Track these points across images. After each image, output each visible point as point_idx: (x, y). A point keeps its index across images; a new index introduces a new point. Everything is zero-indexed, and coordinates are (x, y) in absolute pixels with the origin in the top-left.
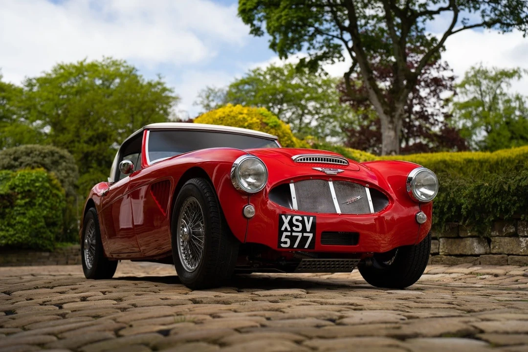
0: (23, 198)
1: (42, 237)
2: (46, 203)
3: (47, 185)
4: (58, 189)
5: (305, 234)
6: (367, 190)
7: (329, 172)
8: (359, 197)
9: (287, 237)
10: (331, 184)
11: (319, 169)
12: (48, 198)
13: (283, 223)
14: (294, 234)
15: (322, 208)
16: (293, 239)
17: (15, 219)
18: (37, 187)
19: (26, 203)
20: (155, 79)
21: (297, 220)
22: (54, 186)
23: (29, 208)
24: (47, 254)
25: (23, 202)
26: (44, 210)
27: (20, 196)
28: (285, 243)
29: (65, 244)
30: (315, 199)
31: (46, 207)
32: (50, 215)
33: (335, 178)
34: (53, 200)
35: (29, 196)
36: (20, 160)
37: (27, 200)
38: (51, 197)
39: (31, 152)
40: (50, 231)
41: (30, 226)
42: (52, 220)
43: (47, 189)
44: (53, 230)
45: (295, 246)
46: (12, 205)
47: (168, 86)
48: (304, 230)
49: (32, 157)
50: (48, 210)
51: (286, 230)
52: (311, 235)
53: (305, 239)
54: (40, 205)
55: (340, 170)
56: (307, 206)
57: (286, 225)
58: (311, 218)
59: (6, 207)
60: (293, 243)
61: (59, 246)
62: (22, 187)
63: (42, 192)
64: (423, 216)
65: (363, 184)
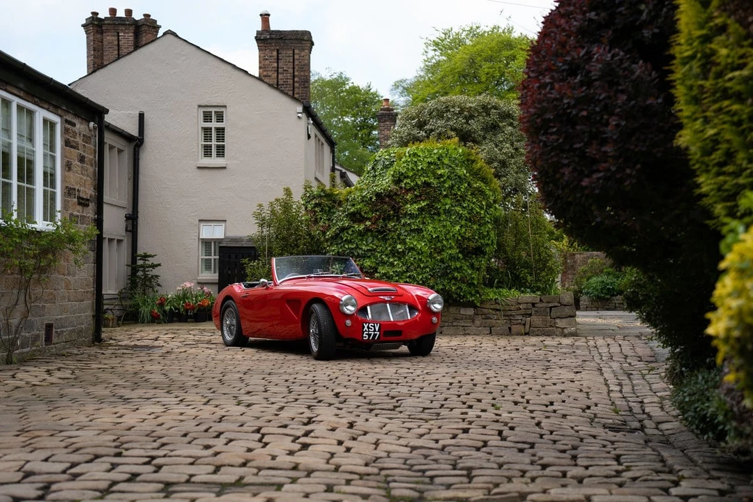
0: (416, 200)
1: (456, 279)
2: (458, 209)
3: (463, 171)
4: (484, 180)
12: (463, 198)
17: (404, 242)
18: (441, 176)
19: (421, 210)
22: (477, 175)
23: (428, 220)
24: (470, 312)
25: (416, 206)
26: (453, 224)
27: (409, 197)
29: (504, 291)
31: (461, 217)
32: (468, 235)
34: (473, 203)
35: (428, 198)
37: (424, 204)
38: (469, 197)
39: (447, 109)
40: (472, 266)
41: (431, 256)
42: (472, 244)
43: (461, 179)
44: (476, 264)
46: (397, 213)
49: (449, 119)
50: (463, 222)
54: (448, 212)
59: (388, 218)
61: (491, 295)
62: (413, 178)
63: (452, 187)
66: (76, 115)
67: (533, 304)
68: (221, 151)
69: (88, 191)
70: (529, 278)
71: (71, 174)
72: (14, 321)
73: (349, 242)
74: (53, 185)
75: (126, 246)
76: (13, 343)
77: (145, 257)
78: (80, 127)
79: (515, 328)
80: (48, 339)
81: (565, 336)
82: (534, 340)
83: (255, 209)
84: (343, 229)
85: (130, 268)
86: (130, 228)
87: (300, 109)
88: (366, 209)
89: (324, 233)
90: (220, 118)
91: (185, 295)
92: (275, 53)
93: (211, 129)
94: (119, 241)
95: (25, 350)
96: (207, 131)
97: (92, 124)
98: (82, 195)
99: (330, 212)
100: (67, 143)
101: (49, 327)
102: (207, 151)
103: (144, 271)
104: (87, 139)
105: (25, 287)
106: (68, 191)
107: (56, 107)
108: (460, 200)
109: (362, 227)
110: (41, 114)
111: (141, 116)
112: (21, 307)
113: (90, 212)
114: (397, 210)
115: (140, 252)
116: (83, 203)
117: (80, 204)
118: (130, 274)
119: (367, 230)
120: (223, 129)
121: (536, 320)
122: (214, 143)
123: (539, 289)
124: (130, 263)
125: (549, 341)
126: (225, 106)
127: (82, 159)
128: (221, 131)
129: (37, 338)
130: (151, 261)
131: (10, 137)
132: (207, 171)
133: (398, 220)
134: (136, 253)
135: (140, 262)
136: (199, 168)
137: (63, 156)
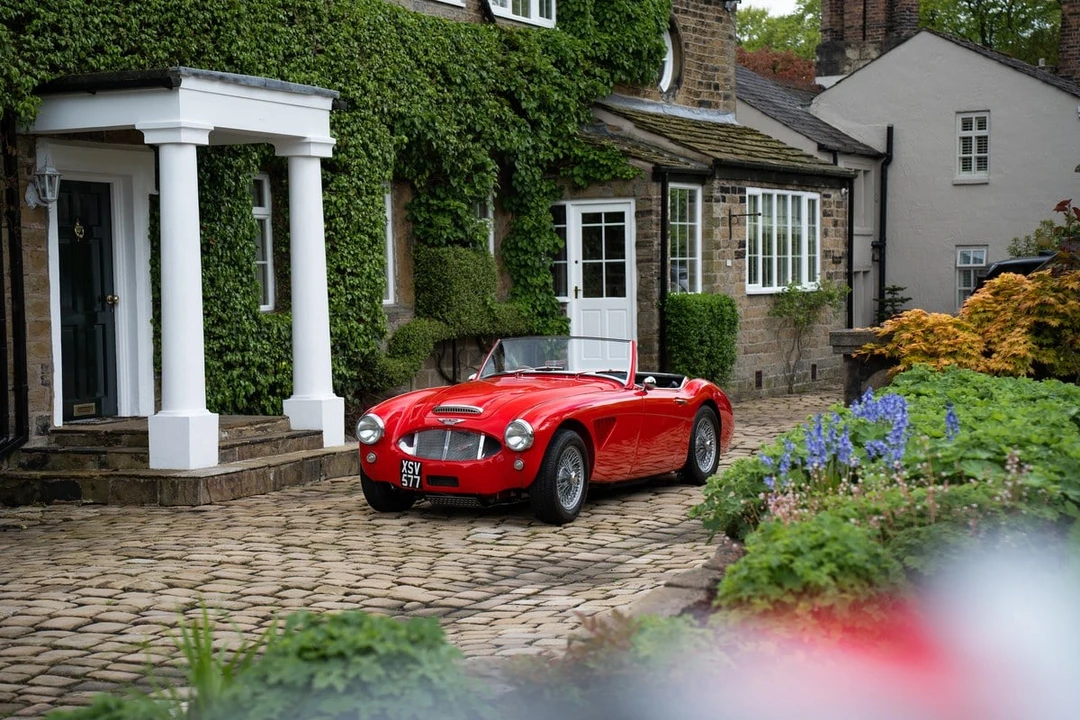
5: (416, 477)
6: (483, 438)
7: (448, 422)
8: (470, 445)
9: (405, 478)
10: (448, 434)
11: (442, 420)
13: (402, 466)
14: (409, 476)
15: (433, 455)
16: (409, 480)
21: (411, 465)
28: (405, 482)
30: (431, 446)
33: (452, 428)
45: (411, 486)
48: (414, 474)
51: (405, 473)
52: (418, 478)
53: (415, 480)
55: (459, 421)
56: (423, 454)
57: (405, 468)
58: (420, 464)
60: (409, 483)
64: (519, 464)
65: (479, 433)
66: (832, 188)
68: (983, 163)
69: (840, 250)
71: (827, 239)
72: (792, 362)
74: (814, 252)
75: (873, 276)
76: (792, 379)
77: (894, 290)
78: (835, 196)
80: (814, 376)
83: (1010, 243)
85: (877, 303)
86: (877, 257)
90: (982, 124)
93: (971, 138)
94: (865, 273)
95: (800, 384)
96: (966, 141)
97: (844, 190)
98: (837, 255)
100: (825, 214)
101: (814, 366)
102: (966, 164)
103: (893, 306)
104: (839, 204)
105: (797, 336)
106: (826, 254)
107: (816, 187)
110: (806, 196)
111: (890, 130)
112: (796, 352)
113: (842, 268)
115: (888, 284)
116: (836, 261)
117: (834, 262)
118: (877, 309)
120: (986, 137)
122: (974, 154)
124: (877, 297)
126: (989, 111)
127: (835, 224)
128: (983, 142)
129: (807, 374)
130: (900, 294)
131: (786, 223)
132: (965, 187)
134: (884, 285)
135: (888, 296)
136: (955, 185)
137: (822, 225)
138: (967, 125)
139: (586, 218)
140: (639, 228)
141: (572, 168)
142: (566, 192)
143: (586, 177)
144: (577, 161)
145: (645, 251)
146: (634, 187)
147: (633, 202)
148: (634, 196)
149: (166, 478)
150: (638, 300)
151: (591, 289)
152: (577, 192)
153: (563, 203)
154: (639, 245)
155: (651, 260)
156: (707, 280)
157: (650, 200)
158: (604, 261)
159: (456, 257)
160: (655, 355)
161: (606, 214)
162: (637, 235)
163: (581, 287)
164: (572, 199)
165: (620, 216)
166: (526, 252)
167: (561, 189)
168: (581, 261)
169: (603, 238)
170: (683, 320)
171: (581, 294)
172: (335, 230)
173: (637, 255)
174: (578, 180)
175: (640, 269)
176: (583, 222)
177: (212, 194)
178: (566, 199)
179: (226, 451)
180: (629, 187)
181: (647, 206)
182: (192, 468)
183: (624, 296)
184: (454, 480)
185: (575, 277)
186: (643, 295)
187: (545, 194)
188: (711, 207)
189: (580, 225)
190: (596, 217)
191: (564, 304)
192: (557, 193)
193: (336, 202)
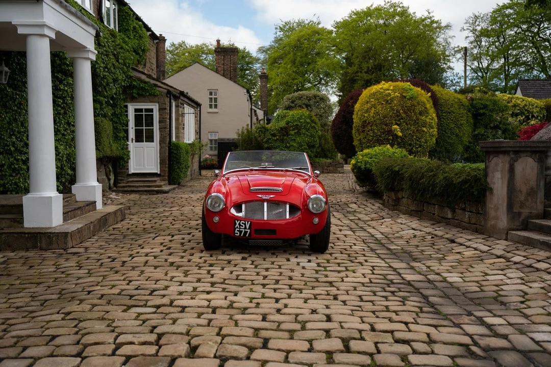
0: (293, 130)
2: (307, 133)
3: (308, 120)
4: (315, 123)
5: (246, 230)
6: (288, 206)
7: (264, 197)
8: (281, 210)
9: (238, 231)
10: (265, 204)
11: (260, 196)
13: (236, 224)
14: (241, 230)
15: (257, 217)
16: (241, 232)
17: (289, 143)
18: (302, 122)
19: (295, 133)
20: (426, 14)
21: (242, 223)
22: (313, 121)
23: (297, 136)
25: (293, 132)
26: (306, 137)
27: (291, 129)
28: (237, 233)
29: (321, 159)
30: (254, 211)
31: (308, 135)
32: (310, 141)
33: (268, 201)
34: (312, 131)
35: (297, 129)
36: (295, 103)
37: (296, 131)
38: (310, 129)
39: (302, 97)
40: (311, 151)
43: (308, 123)
45: (242, 235)
46: (287, 134)
47: (436, 19)
48: (245, 228)
49: (302, 100)
50: (309, 137)
51: (237, 228)
52: (249, 231)
53: (246, 232)
54: (304, 134)
55: (272, 196)
56: (250, 216)
57: (237, 225)
58: (249, 222)
59: (284, 135)
60: (240, 234)
61: (317, 161)
62: (293, 123)
63: (305, 126)
64: (316, 220)
65: (285, 203)
66: (197, 108)
67: (330, 163)
68: (216, 106)
70: (329, 155)
72: (191, 168)
73: (271, 143)
76: (192, 175)
79: (324, 171)
81: (340, 173)
82: (331, 174)
84: (269, 139)
87: (245, 91)
88: (277, 132)
89: (262, 140)
90: (216, 94)
91: (206, 160)
92: (223, 57)
96: (211, 99)
99: (265, 133)
100: (195, 117)
102: (211, 106)
104: (198, 114)
105: (192, 159)
106: (195, 131)
107: (194, 107)
108: (308, 130)
109: (275, 138)
110: (192, 110)
113: (199, 137)
114: (287, 133)
119: (277, 139)
120: (216, 98)
121: (331, 168)
122: (213, 103)
123: (332, 158)
125: (335, 175)
126: (217, 90)
127: (197, 121)
128: (216, 99)
132: (211, 114)
133: (288, 136)
136: (208, 113)
137: (195, 121)
138: (211, 94)
139: (136, 110)
140: (160, 115)
141: (133, 90)
142: (129, 100)
143: (138, 94)
144: (134, 87)
145: (162, 124)
146: (158, 98)
147: (157, 105)
148: (158, 102)
149: (45, 233)
150: (160, 144)
151: (139, 138)
152: (133, 99)
153: (126, 104)
154: (160, 122)
155: (165, 128)
156: (177, 137)
157: (165, 104)
158: (144, 128)
159: (102, 122)
160: (167, 165)
161: (145, 109)
162: (160, 118)
163: (134, 138)
164: (131, 102)
165: (152, 110)
166: (116, 123)
167: (126, 98)
168: (134, 128)
169: (144, 119)
170: (179, 151)
171: (134, 141)
172: (66, 103)
173: (160, 126)
174: (134, 95)
175: (160, 131)
176: (135, 112)
177: (20, 77)
178: (128, 102)
179: (68, 215)
180: (157, 98)
181: (164, 106)
182: (54, 225)
183: (153, 141)
184: (273, 231)
185: (132, 134)
186: (162, 141)
187: (122, 99)
188: (179, 109)
189: (134, 113)
190: (141, 110)
191: (128, 145)
192: (125, 100)
193: (67, 90)
